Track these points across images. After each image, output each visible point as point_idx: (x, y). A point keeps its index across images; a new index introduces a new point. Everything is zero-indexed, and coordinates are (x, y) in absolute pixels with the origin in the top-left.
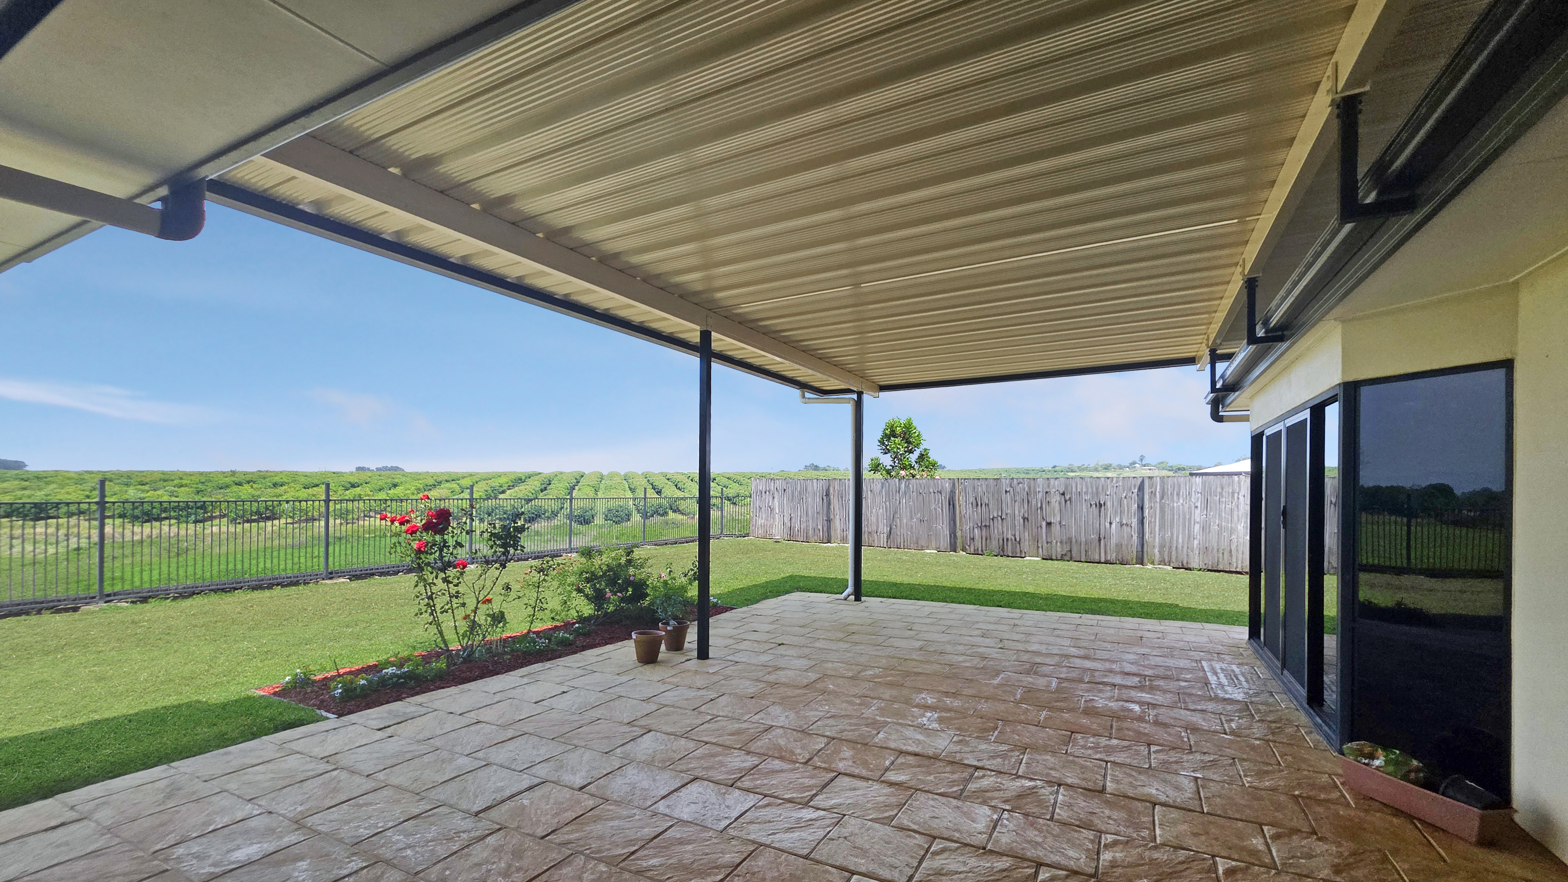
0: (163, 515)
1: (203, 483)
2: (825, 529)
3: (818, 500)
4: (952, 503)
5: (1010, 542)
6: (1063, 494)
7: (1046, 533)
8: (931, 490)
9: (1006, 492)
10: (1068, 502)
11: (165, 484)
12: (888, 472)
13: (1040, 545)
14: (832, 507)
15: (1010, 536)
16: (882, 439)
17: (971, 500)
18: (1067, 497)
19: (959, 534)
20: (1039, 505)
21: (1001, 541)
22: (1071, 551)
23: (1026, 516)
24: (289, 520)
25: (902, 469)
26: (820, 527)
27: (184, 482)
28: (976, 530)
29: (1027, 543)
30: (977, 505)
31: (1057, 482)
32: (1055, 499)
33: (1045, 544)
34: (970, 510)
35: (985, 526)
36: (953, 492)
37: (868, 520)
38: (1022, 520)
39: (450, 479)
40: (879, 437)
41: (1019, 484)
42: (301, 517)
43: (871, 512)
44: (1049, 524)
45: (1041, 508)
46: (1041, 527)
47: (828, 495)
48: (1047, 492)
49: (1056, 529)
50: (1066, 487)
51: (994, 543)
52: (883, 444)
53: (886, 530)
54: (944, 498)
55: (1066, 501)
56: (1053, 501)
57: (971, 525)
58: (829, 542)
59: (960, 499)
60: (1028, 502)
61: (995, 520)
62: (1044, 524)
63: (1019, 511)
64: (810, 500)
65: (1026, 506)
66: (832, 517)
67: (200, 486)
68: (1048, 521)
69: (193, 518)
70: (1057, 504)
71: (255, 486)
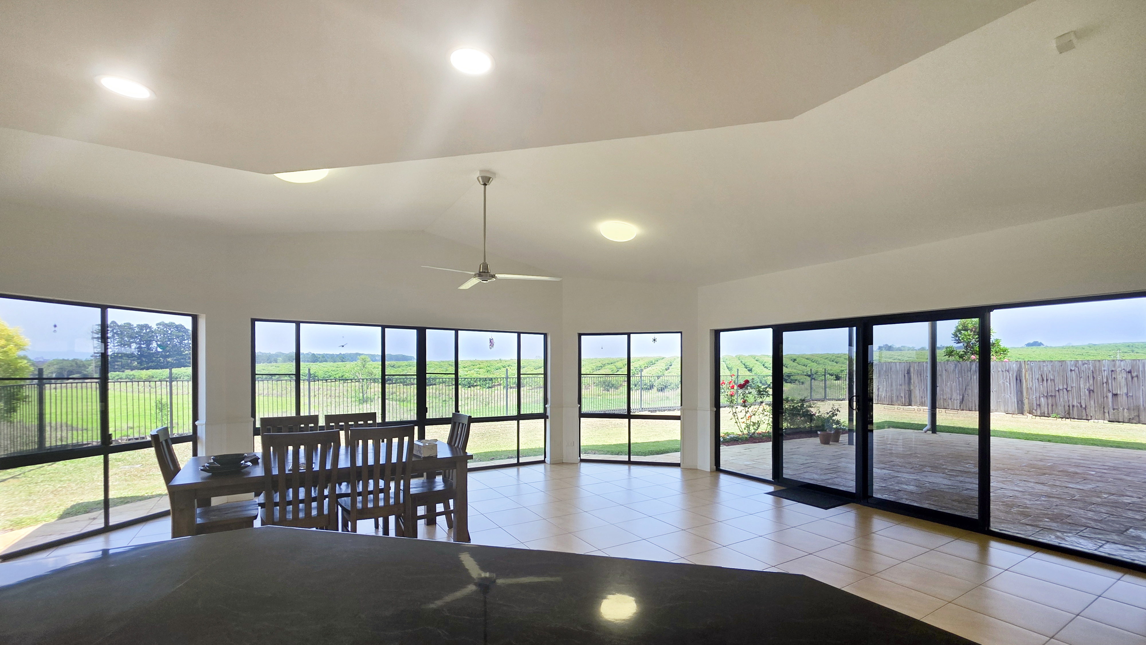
0: (475, 384)
1: (489, 366)
2: (907, 396)
3: (901, 376)
4: (1019, 379)
5: (1075, 409)
6: (1130, 372)
7: (1113, 402)
8: (1000, 370)
9: (1071, 370)
10: (1136, 379)
11: (474, 367)
12: (961, 357)
13: (1106, 411)
14: (912, 381)
15: (1075, 403)
16: (955, 332)
17: (1037, 377)
18: (1134, 374)
19: (1026, 401)
20: (1105, 380)
21: (1067, 408)
22: (1139, 416)
23: (1092, 388)
24: (530, 388)
25: (973, 354)
26: (902, 395)
27: (481, 366)
28: (1042, 399)
29: (1093, 409)
30: (1043, 380)
31: (1122, 363)
32: (1121, 377)
33: (1111, 410)
34: (1036, 384)
35: (1051, 396)
36: (1019, 371)
37: (943, 390)
38: (1087, 392)
39: (610, 363)
40: (953, 332)
41: (1083, 364)
42: (535, 386)
43: (946, 385)
44: (1115, 395)
45: (1107, 382)
46: (1107, 397)
47: (909, 372)
48: (1112, 371)
49: (1123, 400)
50: (1133, 367)
51: (1060, 408)
52: (956, 336)
53: (959, 397)
54: (1013, 375)
55: (1132, 378)
56: (1119, 377)
57: (1038, 395)
58: (910, 405)
59: (1026, 376)
60: (1094, 378)
61: (1061, 392)
62: (1110, 395)
63: (1084, 386)
64: (894, 376)
65: (1091, 382)
66: (912, 388)
67: (488, 368)
68: (1114, 392)
69: (487, 385)
70: (1123, 380)
71: (512, 368)
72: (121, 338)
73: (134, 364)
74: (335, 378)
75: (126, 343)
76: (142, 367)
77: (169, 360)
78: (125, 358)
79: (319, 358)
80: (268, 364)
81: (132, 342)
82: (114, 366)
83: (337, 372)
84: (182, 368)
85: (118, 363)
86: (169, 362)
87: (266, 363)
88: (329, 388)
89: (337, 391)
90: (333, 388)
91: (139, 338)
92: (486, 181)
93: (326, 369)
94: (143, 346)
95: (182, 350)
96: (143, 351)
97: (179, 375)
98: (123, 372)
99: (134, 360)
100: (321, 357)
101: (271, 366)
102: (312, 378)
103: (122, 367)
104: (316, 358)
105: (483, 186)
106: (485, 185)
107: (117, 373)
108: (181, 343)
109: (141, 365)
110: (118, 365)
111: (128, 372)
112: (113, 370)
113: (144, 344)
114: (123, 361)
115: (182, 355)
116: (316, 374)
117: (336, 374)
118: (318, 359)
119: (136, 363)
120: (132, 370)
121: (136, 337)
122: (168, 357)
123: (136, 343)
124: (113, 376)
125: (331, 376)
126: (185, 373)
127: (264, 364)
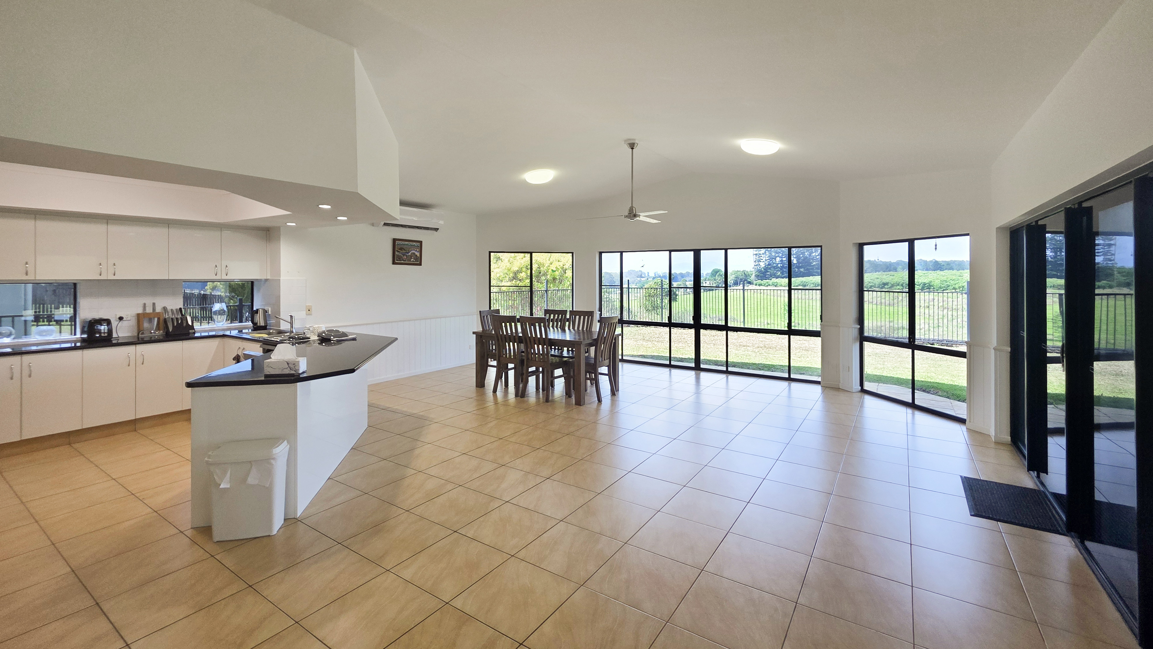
72: (770, 254)
73: (778, 274)
74: (954, 288)
75: (773, 257)
76: (783, 276)
77: (802, 270)
78: (772, 269)
79: (943, 265)
80: (884, 273)
81: (777, 257)
82: (766, 275)
83: (957, 282)
84: (811, 277)
85: (769, 273)
86: (801, 272)
87: (882, 272)
88: (945, 299)
89: (955, 303)
90: (950, 300)
91: (781, 252)
92: (632, 146)
93: (945, 278)
94: (784, 259)
95: (811, 261)
96: (784, 264)
97: (807, 283)
98: (771, 280)
99: (778, 271)
100: (945, 265)
101: (886, 275)
102: (928, 287)
103: (771, 276)
104: (939, 266)
105: (631, 150)
106: (632, 149)
107: (767, 280)
108: (810, 255)
109: (782, 275)
110: (768, 275)
111: (774, 280)
112: (765, 278)
113: (784, 258)
114: (771, 271)
115: (811, 266)
116: (932, 284)
117: (955, 284)
118: (942, 267)
119: (779, 273)
120: (777, 278)
121: (779, 252)
122: (801, 267)
123: (780, 257)
124: (765, 283)
125: (949, 286)
126: (811, 281)
127: (880, 273)
